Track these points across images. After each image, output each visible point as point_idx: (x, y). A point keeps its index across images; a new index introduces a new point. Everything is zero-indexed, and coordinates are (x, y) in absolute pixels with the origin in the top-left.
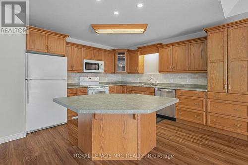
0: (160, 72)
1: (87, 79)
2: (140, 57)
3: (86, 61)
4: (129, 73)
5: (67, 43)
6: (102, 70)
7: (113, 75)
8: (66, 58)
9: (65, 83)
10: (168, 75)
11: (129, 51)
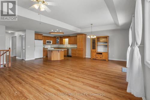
0: (69, 44)
1: (47, 46)
2: (64, 39)
3: (47, 41)
4: (60, 44)
5: (43, 36)
6: (51, 43)
7: (55, 45)
8: (42, 41)
9: (42, 47)
10: (71, 45)
11: (60, 37)
